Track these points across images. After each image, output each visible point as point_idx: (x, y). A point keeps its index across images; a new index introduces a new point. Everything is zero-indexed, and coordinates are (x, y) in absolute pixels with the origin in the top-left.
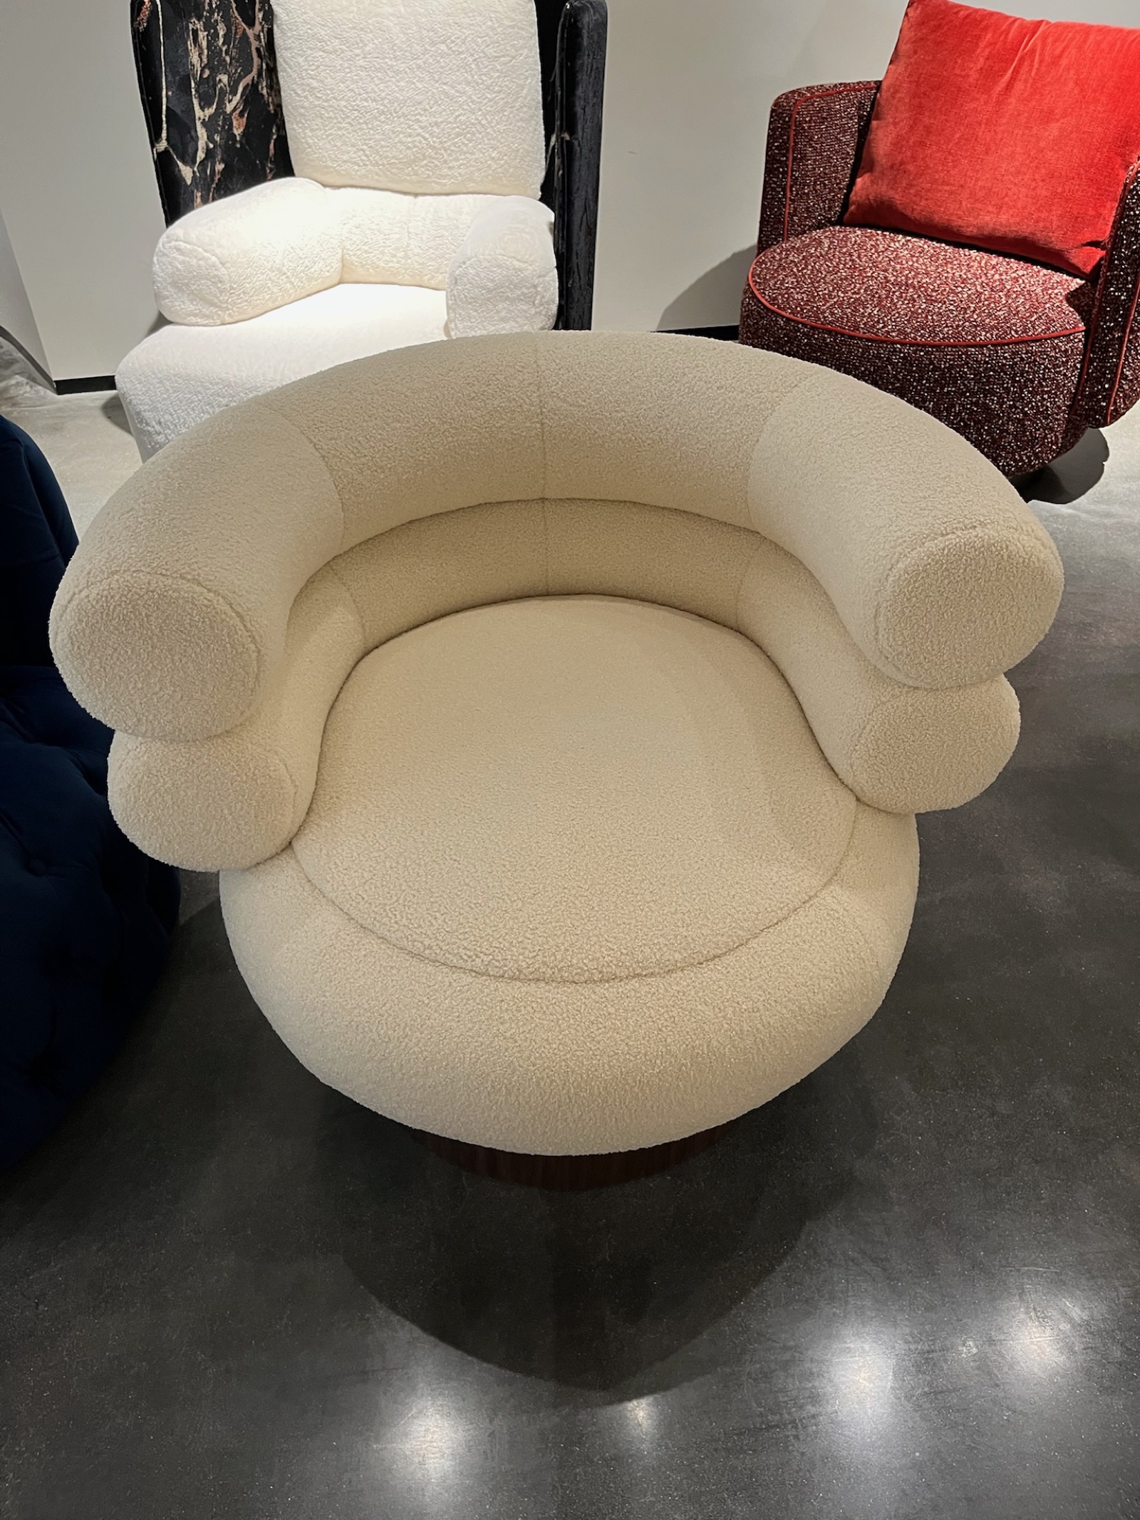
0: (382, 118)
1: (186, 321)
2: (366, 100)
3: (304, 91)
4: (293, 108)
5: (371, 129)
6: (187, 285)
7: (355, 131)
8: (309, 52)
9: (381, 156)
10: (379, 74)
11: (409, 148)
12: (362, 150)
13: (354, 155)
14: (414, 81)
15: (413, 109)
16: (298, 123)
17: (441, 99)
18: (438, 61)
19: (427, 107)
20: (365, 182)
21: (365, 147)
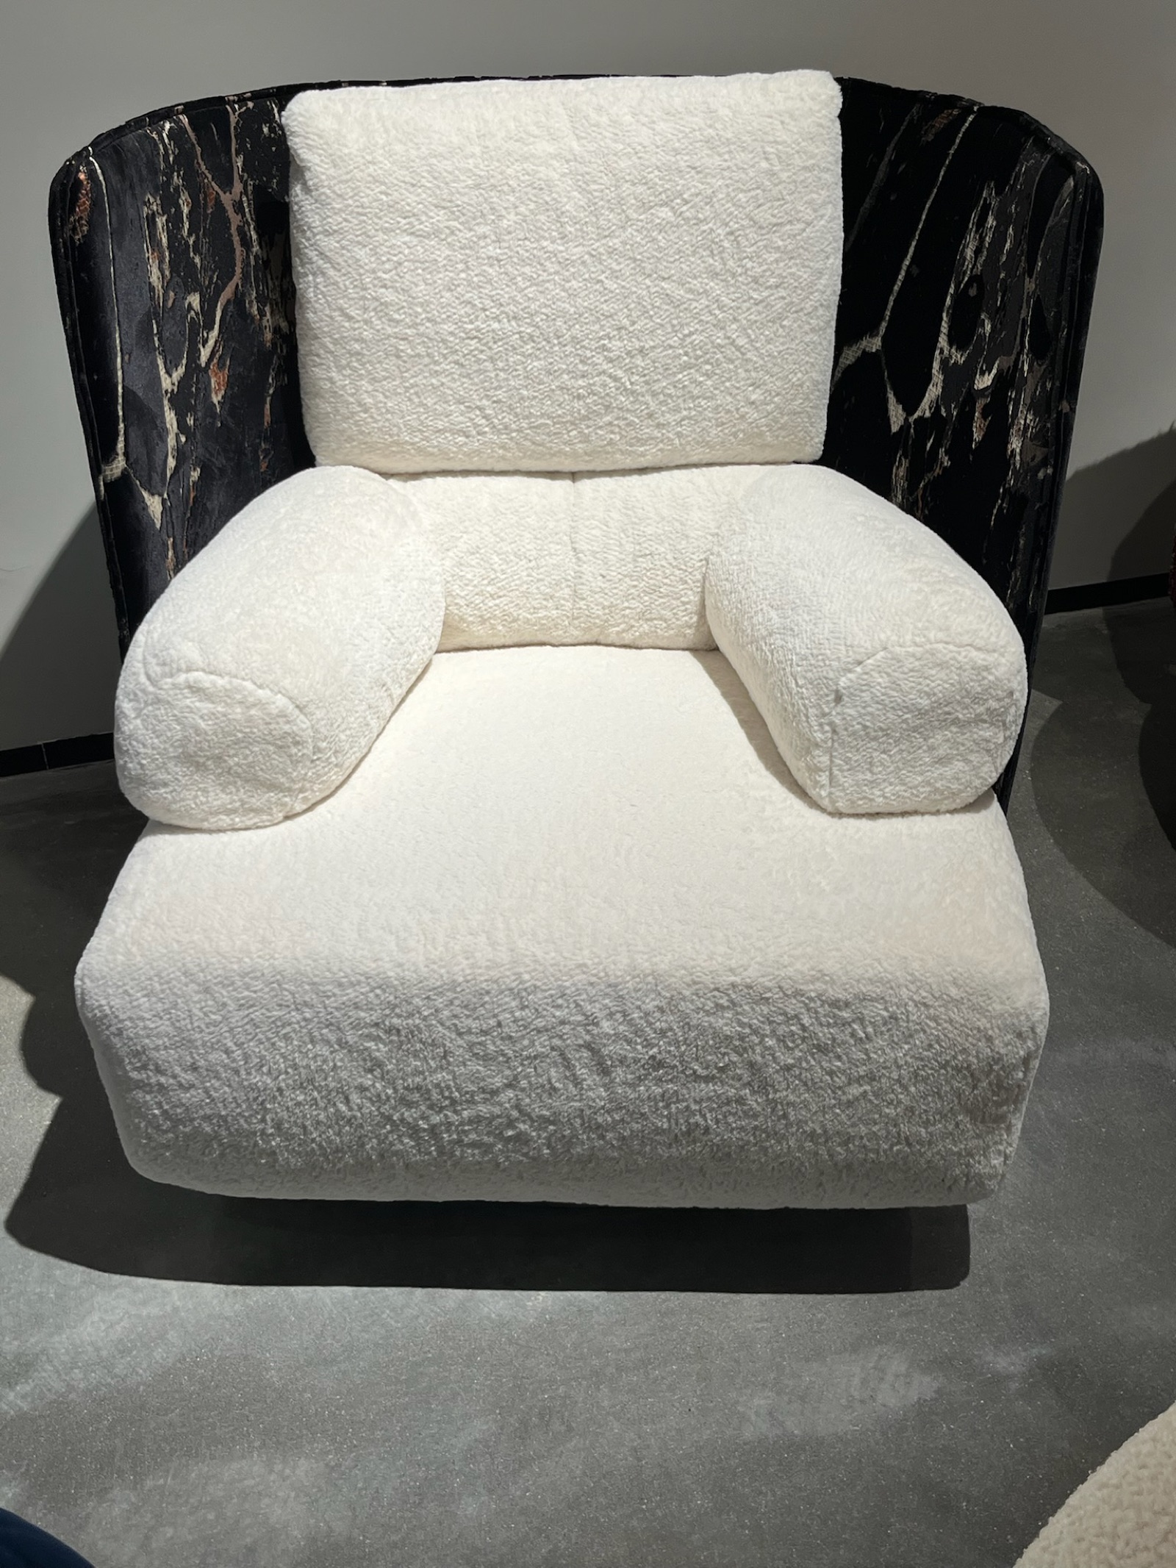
0: (529, 348)
1: (206, 825)
2: (497, 319)
3: (365, 309)
4: (335, 342)
5: (502, 370)
6: (219, 759)
7: (468, 376)
8: (381, 236)
9: (516, 415)
10: (527, 270)
11: (579, 397)
12: (478, 408)
13: (461, 419)
14: (602, 277)
15: (597, 327)
16: (340, 368)
17: (654, 307)
18: (654, 240)
19: (626, 322)
20: (475, 463)
21: (485, 402)
